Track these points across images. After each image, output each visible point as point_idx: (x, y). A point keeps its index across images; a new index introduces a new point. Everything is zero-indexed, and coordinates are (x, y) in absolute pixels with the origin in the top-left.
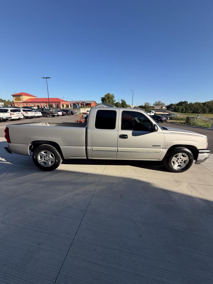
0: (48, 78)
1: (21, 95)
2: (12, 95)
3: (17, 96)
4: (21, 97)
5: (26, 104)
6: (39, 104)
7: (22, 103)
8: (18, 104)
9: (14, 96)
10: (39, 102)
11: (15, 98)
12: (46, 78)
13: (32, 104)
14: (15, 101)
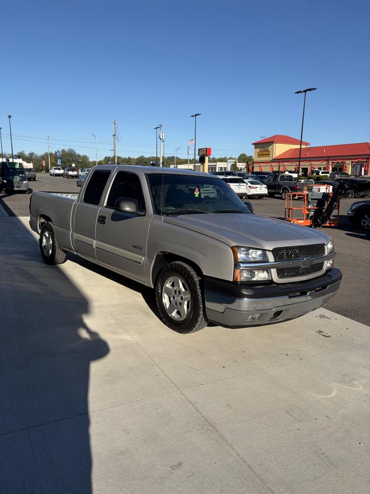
0: (309, 90)
1: (272, 143)
2: (253, 144)
3: (263, 146)
4: (270, 148)
5: (277, 164)
6: (308, 163)
7: (271, 162)
8: (261, 164)
9: (257, 145)
10: (310, 159)
11: (258, 150)
12: (305, 91)
13: (290, 164)
14: (256, 159)
